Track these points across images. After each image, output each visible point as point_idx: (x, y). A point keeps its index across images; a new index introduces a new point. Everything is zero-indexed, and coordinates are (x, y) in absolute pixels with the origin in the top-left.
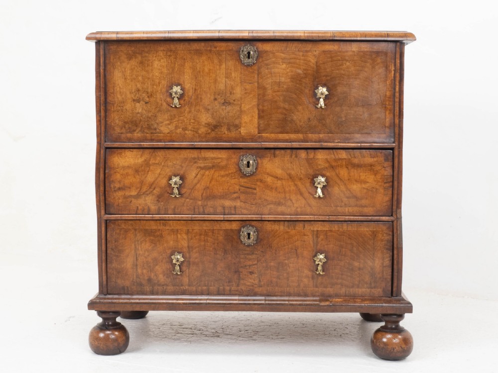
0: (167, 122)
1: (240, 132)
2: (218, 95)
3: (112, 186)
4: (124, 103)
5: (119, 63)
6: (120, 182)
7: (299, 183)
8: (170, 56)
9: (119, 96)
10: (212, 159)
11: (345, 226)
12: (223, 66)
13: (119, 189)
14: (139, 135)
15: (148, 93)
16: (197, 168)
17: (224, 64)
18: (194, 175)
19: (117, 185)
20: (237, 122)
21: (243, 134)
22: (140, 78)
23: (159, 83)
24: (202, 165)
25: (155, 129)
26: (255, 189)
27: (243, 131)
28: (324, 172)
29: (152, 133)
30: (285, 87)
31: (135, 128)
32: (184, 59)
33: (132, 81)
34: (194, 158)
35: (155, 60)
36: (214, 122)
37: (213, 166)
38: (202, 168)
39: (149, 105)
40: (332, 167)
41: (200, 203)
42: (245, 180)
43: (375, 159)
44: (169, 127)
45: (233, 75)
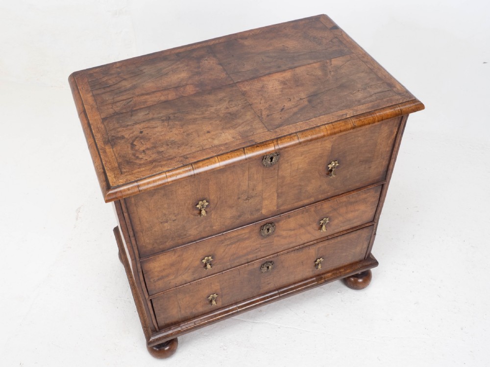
0: (197, 226)
1: (262, 213)
2: (242, 194)
3: (152, 280)
4: (152, 227)
5: (141, 202)
6: (158, 276)
7: (309, 228)
8: (193, 182)
9: (146, 224)
10: (237, 236)
11: (339, 239)
12: (247, 173)
13: (159, 280)
14: (171, 243)
15: (174, 214)
16: (225, 245)
17: (247, 172)
18: (222, 251)
19: (156, 279)
20: (259, 207)
21: (264, 213)
22: (166, 206)
23: (185, 204)
24: (229, 243)
25: (185, 235)
26: (273, 242)
27: (264, 212)
28: (328, 215)
29: (182, 239)
30: (302, 171)
31: (166, 240)
32: (208, 179)
33: (157, 210)
34: (222, 241)
35: (178, 189)
36: (239, 214)
37: (238, 240)
38: (228, 245)
39: (177, 222)
40: (335, 210)
41: (228, 264)
42: (265, 240)
43: (368, 194)
44: (198, 229)
45: (255, 176)
